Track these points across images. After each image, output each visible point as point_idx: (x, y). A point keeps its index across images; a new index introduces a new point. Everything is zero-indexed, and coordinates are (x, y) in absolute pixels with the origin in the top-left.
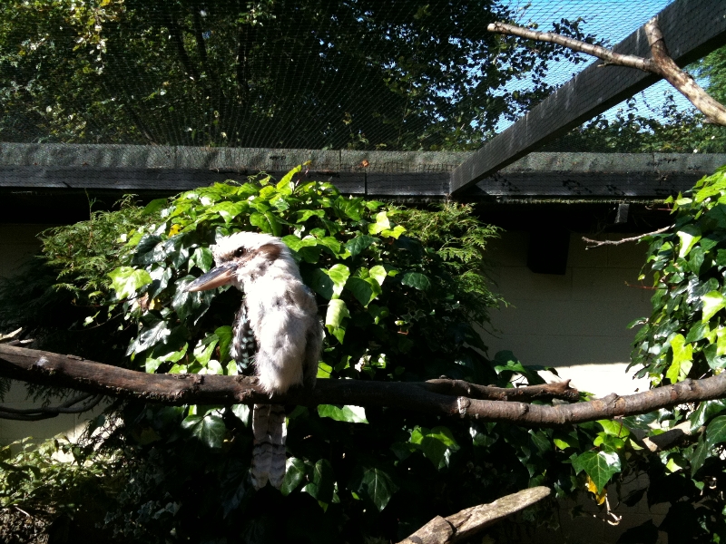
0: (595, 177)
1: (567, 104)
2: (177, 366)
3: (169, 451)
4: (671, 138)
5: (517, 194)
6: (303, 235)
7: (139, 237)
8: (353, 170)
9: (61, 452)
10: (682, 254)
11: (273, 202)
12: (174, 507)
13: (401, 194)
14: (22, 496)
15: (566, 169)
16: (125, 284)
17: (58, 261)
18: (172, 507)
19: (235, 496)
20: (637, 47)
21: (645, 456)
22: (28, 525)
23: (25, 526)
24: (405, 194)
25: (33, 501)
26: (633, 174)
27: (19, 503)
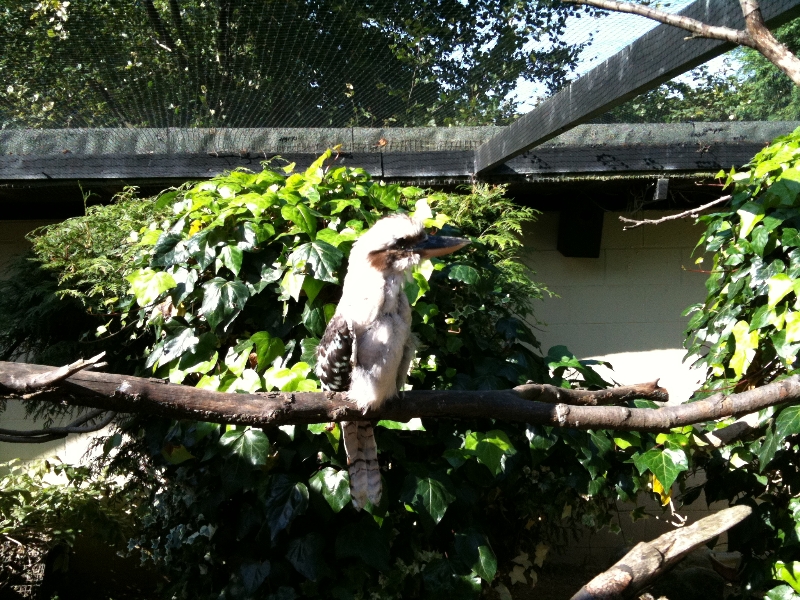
0: (632, 150)
1: (621, 74)
2: (204, 372)
3: (202, 470)
4: (703, 103)
5: (548, 171)
6: (340, 228)
7: (153, 236)
8: (367, 150)
9: (53, 472)
10: (743, 235)
11: (303, 192)
12: (209, 530)
13: (421, 175)
14: (11, 524)
15: (600, 142)
16: (145, 289)
17: (55, 264)
18: (207, 530)
19: (282, 516)
20: (707, 13)
21: (708, 452)
22: (21, 555)
23: (18, 556)
24: (425, 175)
25: (25, 529)
26: (672, 146)
27: (10, 531)
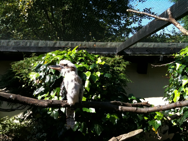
0: (154, 49)
1: (147, 30)
2: (46, 98)
3: (44, 120)
4: (174, 39)
5: (134, 53)
7: (37, 64)
8: (92, 47)
9: (16, 120)
10: (177, 69)
11: (71, 55)
12: (45, 134)
13: (104, 53)
14: (6, 132)
15: (147, 47)
16: (33, 76)
17: (16, 70)
19: (61, 132)
20: (165, 16)
21: (167, 121)
22: (7, 139)
24: (105, 53)
25: (9, 133)
26: (164, 48)
27: (5, 133)
